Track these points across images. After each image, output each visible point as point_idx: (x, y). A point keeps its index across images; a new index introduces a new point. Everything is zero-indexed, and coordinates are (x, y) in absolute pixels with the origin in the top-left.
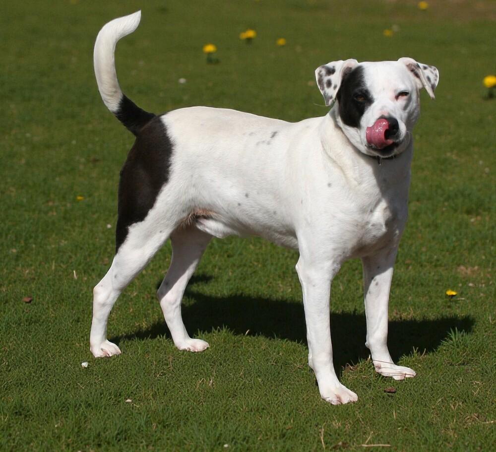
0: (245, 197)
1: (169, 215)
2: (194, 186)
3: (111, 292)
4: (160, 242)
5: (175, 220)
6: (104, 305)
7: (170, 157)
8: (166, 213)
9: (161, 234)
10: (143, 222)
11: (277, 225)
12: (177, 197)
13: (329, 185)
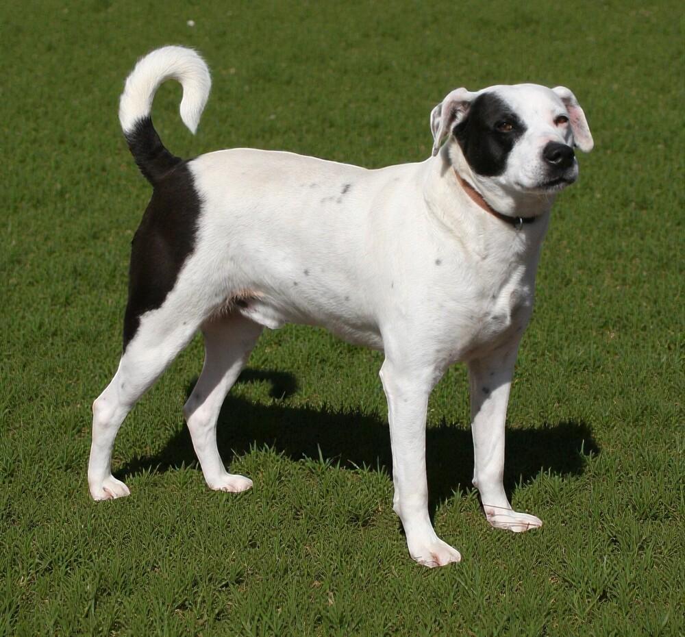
0: (303, 275)
1: (195, 299)
2: (232, 259)
3: (116, 408)
4: (184, 338)
5: (204, 308)
6: (106, 426)
7: (197, 218)
8: (192, 297)
9: (184, 327)
10: (159, 310)
11: (350, 315)
12: (207, 275)
13: (438, 262)
